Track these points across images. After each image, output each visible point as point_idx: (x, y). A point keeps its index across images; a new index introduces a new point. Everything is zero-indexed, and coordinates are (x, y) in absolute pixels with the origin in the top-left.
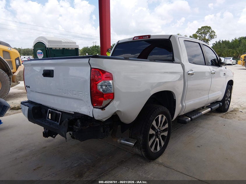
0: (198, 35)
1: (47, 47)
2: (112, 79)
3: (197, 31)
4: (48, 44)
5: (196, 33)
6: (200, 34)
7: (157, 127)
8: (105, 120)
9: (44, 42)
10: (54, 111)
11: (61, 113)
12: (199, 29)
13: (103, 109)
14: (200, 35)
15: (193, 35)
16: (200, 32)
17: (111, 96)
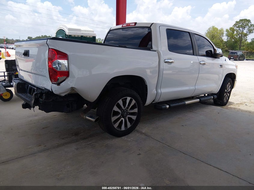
0: (235, 28)
1: (67, 34)
2: (67, 59)
3: (235, 25)
4: (67, 31)
5: (233, 26)
6: (237, 27)
7: (125, 107)
8: (63, 95)
9: (64, 28)
10: (32, 87)
11: (36, 89)
12: (237, 22)
13: (59, 84)
14: (238, 29)
15: (230, 28)
16: (237, 26)
17: (66, 74)
